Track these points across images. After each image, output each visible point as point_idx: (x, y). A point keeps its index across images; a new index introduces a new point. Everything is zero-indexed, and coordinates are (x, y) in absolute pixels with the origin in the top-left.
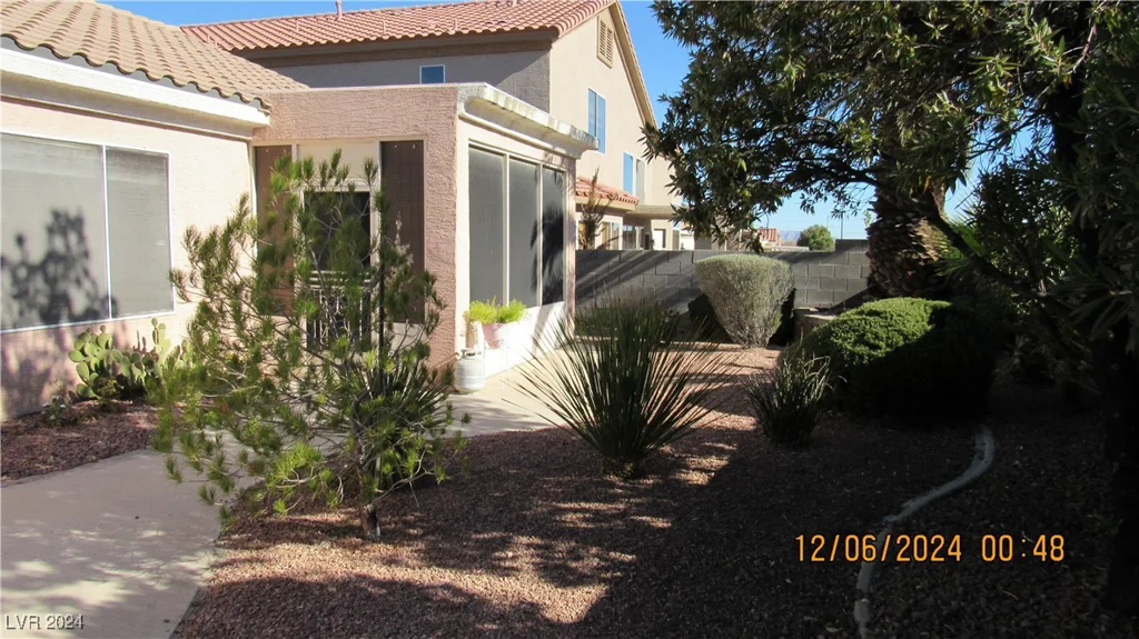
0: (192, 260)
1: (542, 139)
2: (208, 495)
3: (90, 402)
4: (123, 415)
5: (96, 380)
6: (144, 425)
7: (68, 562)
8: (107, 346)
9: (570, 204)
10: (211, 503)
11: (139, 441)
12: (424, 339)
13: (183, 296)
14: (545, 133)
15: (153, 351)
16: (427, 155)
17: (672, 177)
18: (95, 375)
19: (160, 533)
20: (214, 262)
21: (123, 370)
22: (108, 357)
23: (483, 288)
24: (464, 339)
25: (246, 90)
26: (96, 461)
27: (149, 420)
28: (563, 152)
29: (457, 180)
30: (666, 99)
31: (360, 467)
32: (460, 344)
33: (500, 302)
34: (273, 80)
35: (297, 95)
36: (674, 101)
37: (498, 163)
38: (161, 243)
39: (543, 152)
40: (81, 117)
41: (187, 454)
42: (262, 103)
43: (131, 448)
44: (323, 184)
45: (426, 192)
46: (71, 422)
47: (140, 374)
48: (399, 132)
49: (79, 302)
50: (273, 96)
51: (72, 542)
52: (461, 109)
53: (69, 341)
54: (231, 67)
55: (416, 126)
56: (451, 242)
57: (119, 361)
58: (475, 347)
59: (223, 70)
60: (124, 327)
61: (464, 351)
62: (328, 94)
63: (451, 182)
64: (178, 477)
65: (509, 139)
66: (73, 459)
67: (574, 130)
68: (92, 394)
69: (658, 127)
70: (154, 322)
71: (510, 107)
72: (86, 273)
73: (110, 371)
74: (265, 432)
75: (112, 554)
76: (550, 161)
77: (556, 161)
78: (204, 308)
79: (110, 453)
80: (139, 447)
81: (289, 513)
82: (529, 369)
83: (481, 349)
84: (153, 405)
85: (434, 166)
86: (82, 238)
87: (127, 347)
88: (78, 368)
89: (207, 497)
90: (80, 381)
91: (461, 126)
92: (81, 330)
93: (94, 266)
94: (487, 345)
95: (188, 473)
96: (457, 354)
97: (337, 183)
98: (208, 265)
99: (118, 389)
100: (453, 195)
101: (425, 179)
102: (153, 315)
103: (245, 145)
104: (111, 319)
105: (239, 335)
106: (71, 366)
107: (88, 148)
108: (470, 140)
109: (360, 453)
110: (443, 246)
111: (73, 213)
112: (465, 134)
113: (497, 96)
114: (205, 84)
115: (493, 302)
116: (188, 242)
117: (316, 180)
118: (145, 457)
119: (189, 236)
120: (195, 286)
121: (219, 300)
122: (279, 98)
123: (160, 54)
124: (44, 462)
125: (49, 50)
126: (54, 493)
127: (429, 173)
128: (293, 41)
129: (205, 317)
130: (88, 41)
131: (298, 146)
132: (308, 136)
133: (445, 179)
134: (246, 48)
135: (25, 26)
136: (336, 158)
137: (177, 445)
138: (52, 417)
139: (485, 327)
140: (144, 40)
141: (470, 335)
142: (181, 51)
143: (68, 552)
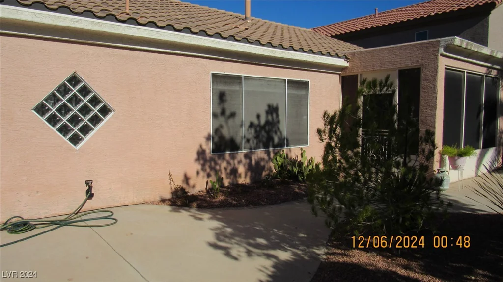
0: (325, 124)
1: (485, 62)
2: (328, 223)
3: (278, 179)
4: (289, 186)
5: (280, 171)
6: (297, 190)
7: (273, 241)
8: (284, 158)
9: (501, 94)
10: (329, 227)
11: (297, 197)
12: (426, 163)
13: (322, 140)
14: (487, 58)
15: (300, 161)
16: (422, 75)
18: (280, 169)
19: (305, 236)
20: (334, 126)
21: (289, 168)
22: (284, 163)
23: (450, 138)
24: (438, 164)
25: (339, 52)
26: (280, 203)
27: (299, 189)
28: (498, 67)
29: (438, 86)
31: (393, 220)
32: (436, 166)
33: (459, 146)
34: (349, 47)
35: (361, 52)
37: (460, 76)
38: (305, 117)
39: (485, 68)
40: (279, 69)
41: (321, 206)
42: (346, 57)
43: (292, 199)
44: (381, 90)
45: (421, 92)
46: (271, 187)
47: (296, 170)
48: (408, 64)
49: (276, 140)
50: (351, 54)
51: (275, 234)
52: (441, 50)
53: (272, 155)
54: (332, 43)
55: (418, 61)
56: (433, 116)
57: (288, 164)
58: (444, 168)
59: (330, 45)
60: (290, 150)
61: (438, 170)
62: (375, 50)
63: (435, 86)
64: (316, 215)
65: (467, 64)
66: (273, 201)
68: (278, 176)
70: (301, 149)
71: (469, 47)
72: (279, 129)
73: (285, 168)
74: (351, 200)
75: (288, 241)
76: (490, 73)
77: (494, 73)
78: (328, 145)
79: (285, 201)
80: (295, 200)
83: (448, 169)
84: (301, 183)
85: (426, 80)
86: (277, 116)
87: (291, 158)
88: (274, 166)
90: (274, 171)
91: (441, 59)
92: (276, 151)
93: (281, 126)
94: (451, 167)
95: (320, 213)
96: (435, 171)
97: (387, 89)
98: (331, 126)
99: (288, 175)
100: (436, 93)
101: (421, 85)
102: (300, 146)
103: (338, 75)
104: (286, 147)
105: (342, 156)
106: (272, 165)
107: (279, 80)
108: (446, 65)
109: (393, 214)
110: (429, 118)
111: (275, 105)
112: (444, 63)
113: (461, 42)
114: (324, 52)
115: (455, 146)
116: (324, 117)
117: (378, 89)
118: (297, 203)
119: (325, 115)
120: (325, 135)
121: (334, 141)
122: (353, 54)
123: (306, 41)
124: (263, 201)
125: (270, 44)
126: (267, 214)
127: (423, 83)
128: (356, 29)
129: (329, 148)
130: (282, 39)
131: (361, 74)
132: (365, 70)
133: (431, 86)
134: (336, 35)
135: (262, 36)
136: (387, 78)
137: (315, 201)
138: (265, 184)
139: (450, 158)
140: (300, 37)
141: (442, 162)
142: (313, 39)
143: (273, 237)
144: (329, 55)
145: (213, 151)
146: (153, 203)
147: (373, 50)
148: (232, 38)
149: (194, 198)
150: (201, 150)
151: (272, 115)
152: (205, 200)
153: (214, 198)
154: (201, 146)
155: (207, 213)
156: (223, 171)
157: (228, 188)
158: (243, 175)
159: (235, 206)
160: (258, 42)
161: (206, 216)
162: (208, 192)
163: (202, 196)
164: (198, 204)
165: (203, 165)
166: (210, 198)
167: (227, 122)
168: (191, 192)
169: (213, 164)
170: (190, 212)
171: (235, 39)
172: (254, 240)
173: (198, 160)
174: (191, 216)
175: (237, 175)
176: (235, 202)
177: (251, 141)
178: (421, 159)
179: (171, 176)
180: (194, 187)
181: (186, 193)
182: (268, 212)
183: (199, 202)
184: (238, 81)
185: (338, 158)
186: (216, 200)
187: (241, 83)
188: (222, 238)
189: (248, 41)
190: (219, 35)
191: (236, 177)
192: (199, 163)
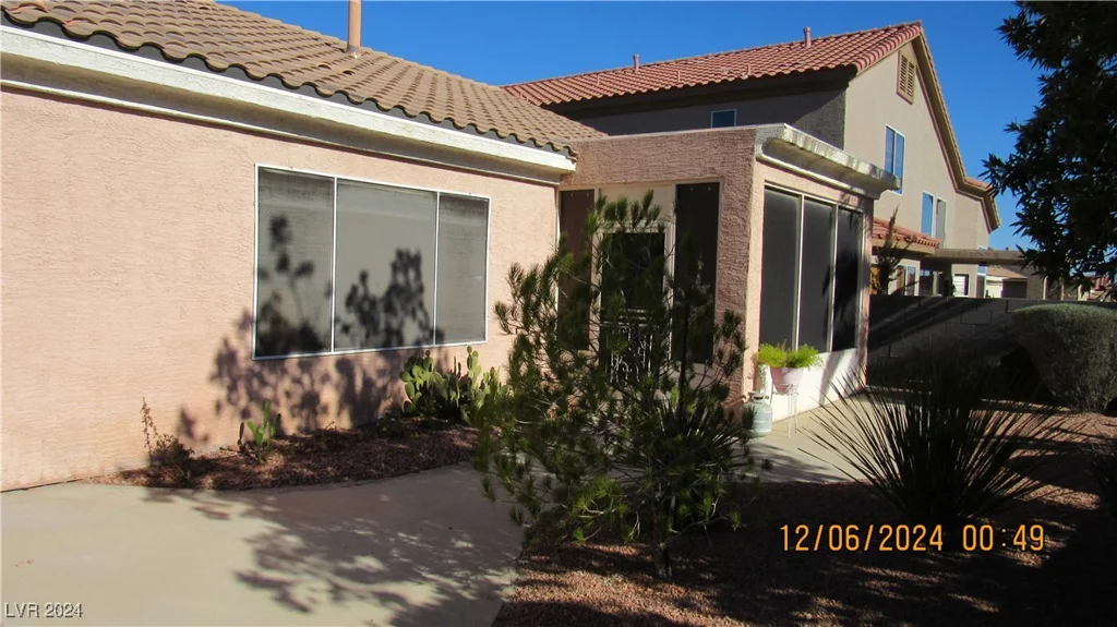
0: (514, 295)
1: (840, 180)
2: (517, 515)
3: (414, 419)
4: (440, 432)
5: (420, 398)
6: (459, 442)
7: (393, 561)
8: (430, 370)
9: (866, 245)
10: (520, 523)
11: (455, 457)
12: (725, 381)
13: (506, 328)
14: (842, 173)
15: (466, 376)
16: (722, 198)
17: (1019, 215)
18: (419, 394)
19: (470, 545)
20: (534, 299)
21: (442, 392)
22: (431, 379)
23: (774, 331)
24: (751, 382)
25: (556, 140)
26: (417, 472)
27: (462, 438)
28: (861, 191)
29: (752, 221)
30: (1016, 129)
31: (656, 504)
32: (747, 387)
33: (789, 346)
34: (578, 131)
35: (602, 143)
36: (1024, 129)
37: (792, 204)
38: (478, 279)
39: (839, 192)
40: (422, 167)
41: (502, 476)
42: (570, 152)
43: (446, 463)
44: (634, 225)
45: (720, 233)
46: (398, 435)
47: (455, 396)
48: (695, 174)
49: (411, 331)
50: (580, 145)
51: (400, 544)
52: (759, 150)
54: (542, 120)
55: (713, 169)
56: (743, 283)
57: (439, 384)
58: (762, 392)
59: (536, 123)
60: (446, 358)
61: (751, 394)
62: (630, 140)
63: (746, 223)
64: (492, 497)
65: (805, 181)
66: (402, 467)
67: (874, 169)
68: (416, 412)
69: (1005, 159)
70: (469, 349)
71: (809, 148)
72: (421, 305)
73: (431, 392)
74: (569, 461)
75: (430, 559)
76: (846, 202)
77: (853, 202)
78: (522, 341)
79: (430, 465)
80: (452, 463)
81: (588, 541)
82: (827, 418)
83: (769, 394)
84: (466, 425)
85: (729, 207)
86: (418, 275)
87: (446, 371)
88: (407, 388)
89: (516, 519)
90: (407, 399)
91: (757, 166)
92: (412, 353)
93: (426, 297)
94: (775, 389)
95: (501, 492)
96: (744, 397)
97: (647, 224)
98: (528, 300)
99: (438, 408)
100: (747, 236)
101: (720, 219)
102: (468, 343)
103: (553, 190)
104: (434, 345)
105: (552, 366)
106: (402, 385)
107: (427, 194)
108: (766, 181)
109: (657, 490)
110: (734, 288)
111: (413, 252)
112: (763, 175)
113: (795, 135)
114: (522, 136)
115: (783, 346)
116: (512, 277)
117: (628, 222)
118: (456, 472)
119: (513, 273)
120: (516, 320)
121: (534, 332)
122: (585, 146)
123: (485, 111)
124: (377, 468)
125: (401, 111)
126: (384, 498)
127: (723, 215)
128: (594, 94)
129: (523, 348)
130: (431, 100)
131: (600, 190)
132: (609, 181)
133: (739, 221)
134: (553, 103)
135: (384, 91)
136: (648, 199)
137: (492, 466)
138: (385, 429)
139: (773, 371)
140: (472, 99)
141: (757, 378)
142: (501, 107)
143: (395, 553)
144: (534, 144)
145: (258, 353)
146: (97, 480)
147: (626, 140)
148: (312, 89)
149: (208, 465)
150: (225, 352)
151: (406, 273)
152: (236, 470)
153: (259, 464)
154: (226, 343)
155: (237, 500)
156: (283, 400)
157: (294, 439)
158: (333, 409)
159: (309, 482)
160: (373, 104)
161: (237, 507)
162: (243, 450)
163: (228, 459)
164: (215, 481)
165: (232, 388)
166: (248, 463)
167: (292, 286)
168: (199, 451)
169: (255, 383)
170: (195, 500)
171: (317, 91)
172: (351, 561)
173: (216, 377)
174: (198, 509)
175: (318, 408)
176: (310, 473)
177: (352, 330)
178: (715, 372)
179: (147, 411)
180: (206, 439)
181: (186, 453)
182: (387, 494)
183: (219, 475)
184: (323, 190)
185: (543, 370)
186: (263, 469)
187: (329, 194)
188: (272, 560)
189: (348, 98)
190: (278, 80)
191: (315, 413)
192: (222, 384)
